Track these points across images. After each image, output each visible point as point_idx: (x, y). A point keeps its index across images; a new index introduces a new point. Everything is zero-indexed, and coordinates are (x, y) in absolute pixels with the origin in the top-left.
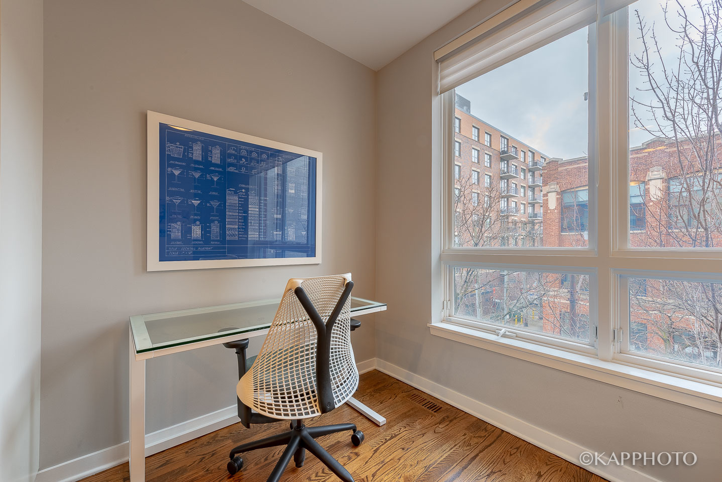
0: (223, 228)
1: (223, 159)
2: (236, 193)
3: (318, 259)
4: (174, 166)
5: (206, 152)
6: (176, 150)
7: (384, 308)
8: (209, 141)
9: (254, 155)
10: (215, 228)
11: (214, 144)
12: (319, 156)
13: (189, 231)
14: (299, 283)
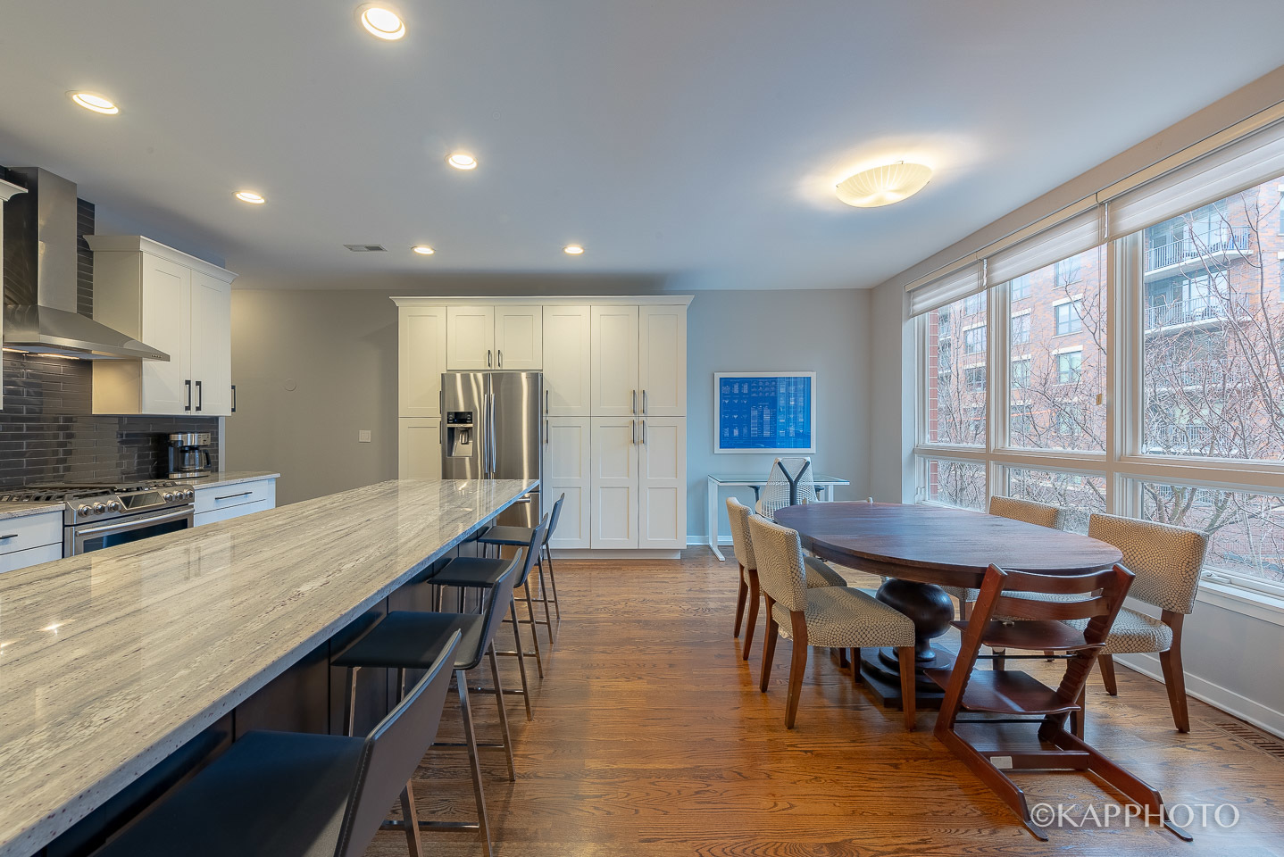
0: (749, 430)
1: (749, 390)
2: (756, 408)
3: (813, 449)
4: (725, 399)
5: (741, 388)
6: (726, 390)
7: (848, 483)
8: (742, 381)
9: (767, 384)
10: (745, 431)
11: (744, 383)
12: (813, 375)
13: (732, 432)
14: (780, 459)
